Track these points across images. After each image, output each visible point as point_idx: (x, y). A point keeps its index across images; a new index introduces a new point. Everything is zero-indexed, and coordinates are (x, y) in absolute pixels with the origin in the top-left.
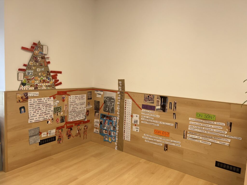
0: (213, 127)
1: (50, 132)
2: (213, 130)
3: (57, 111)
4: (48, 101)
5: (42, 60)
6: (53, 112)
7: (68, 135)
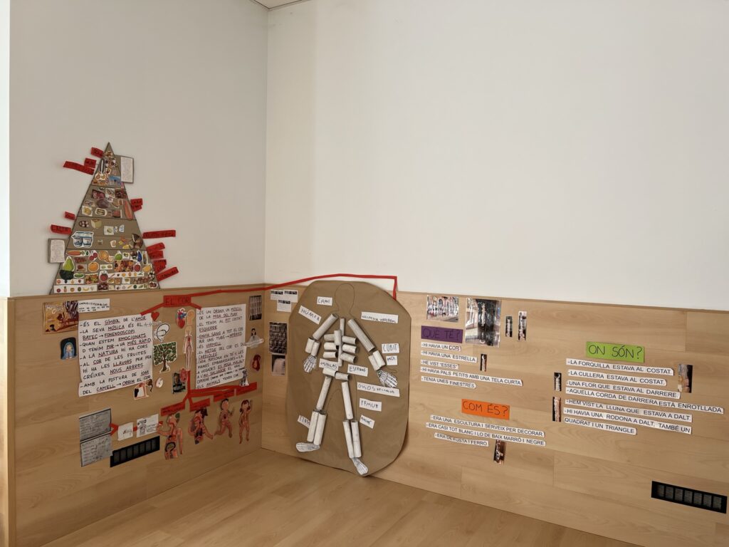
0: (638, 382)
1: (142, 422)
2: (638, 390)
3: (164, 357)
4: (135, 328)
5: (119, 200)
6: (151, 360)
7: (195, 431)
